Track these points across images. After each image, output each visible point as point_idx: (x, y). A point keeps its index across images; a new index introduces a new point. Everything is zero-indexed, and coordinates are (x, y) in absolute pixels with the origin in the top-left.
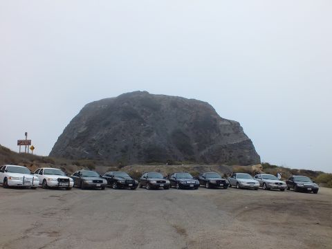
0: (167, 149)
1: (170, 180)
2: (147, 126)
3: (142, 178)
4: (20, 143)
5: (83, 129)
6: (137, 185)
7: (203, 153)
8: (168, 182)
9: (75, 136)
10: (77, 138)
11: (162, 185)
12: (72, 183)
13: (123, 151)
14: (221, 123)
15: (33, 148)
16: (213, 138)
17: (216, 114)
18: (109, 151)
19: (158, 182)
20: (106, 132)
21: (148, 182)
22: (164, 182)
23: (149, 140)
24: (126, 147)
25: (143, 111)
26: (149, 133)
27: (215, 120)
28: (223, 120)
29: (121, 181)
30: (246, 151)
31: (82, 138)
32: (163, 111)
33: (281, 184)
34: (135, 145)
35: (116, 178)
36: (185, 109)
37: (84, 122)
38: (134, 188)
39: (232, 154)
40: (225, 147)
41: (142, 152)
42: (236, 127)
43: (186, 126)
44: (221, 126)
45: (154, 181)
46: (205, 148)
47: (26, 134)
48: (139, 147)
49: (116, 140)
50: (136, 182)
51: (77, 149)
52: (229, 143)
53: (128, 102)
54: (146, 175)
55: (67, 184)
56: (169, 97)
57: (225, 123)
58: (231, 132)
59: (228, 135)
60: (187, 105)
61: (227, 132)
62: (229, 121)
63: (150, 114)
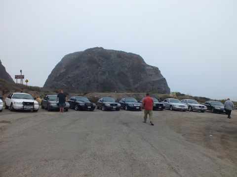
0: (115, 84)
1: (121, 103)
2: (103, 69)
3: (99, 101)
4: (17, 77)
5: (63, 71)
6: (95, 107)
7: (136, 86)
8: (119, 105)
9: (58, 75)
10: (59, 76)
11: (114, 107)
12: (37, 106)
13: (87, 84)
14: (147, 68)
15: (27, 81)
16: (143, 77)
17: (144, 62)
18: (79, 84)
19: (111, 105)
20: (77, 72)
21: (104, 105)
22: (116, 105)
23: (104, 77)
24: (90, 82)
25: (100, 59)
26: (104, 73)
27: (144, 66)
28: (149, 66)
29: (82, 104)
30: (162, 85)
31: (62, 76)
32: (112, 60)
33: (203, 107)
34: (95, 80)
35: (78, 102)
36: (125, 59)
37: (64, 66)
38: (92, 109)
39: (154, 87)
40: (150, 83)
41: (100, 85)
42: (156, 71)
43: (126, 69)
44: (147, 70)
45: (108, 104)
46: (137, 83)
47: (21, 71)
48: (97, 82)
49: (83, 77)
50: (94, 104)
51: (59, 83)
52: (152, 80)
53: (90, 54)
54: (101, 99)
55: (32, 107)
56: (116, 51)
57: (150, 68)
58: (154, 73)
59: (152, 75)
60: (126, 57)
61: (151, 73)
62: (152, 67)
63: (104, 61)
